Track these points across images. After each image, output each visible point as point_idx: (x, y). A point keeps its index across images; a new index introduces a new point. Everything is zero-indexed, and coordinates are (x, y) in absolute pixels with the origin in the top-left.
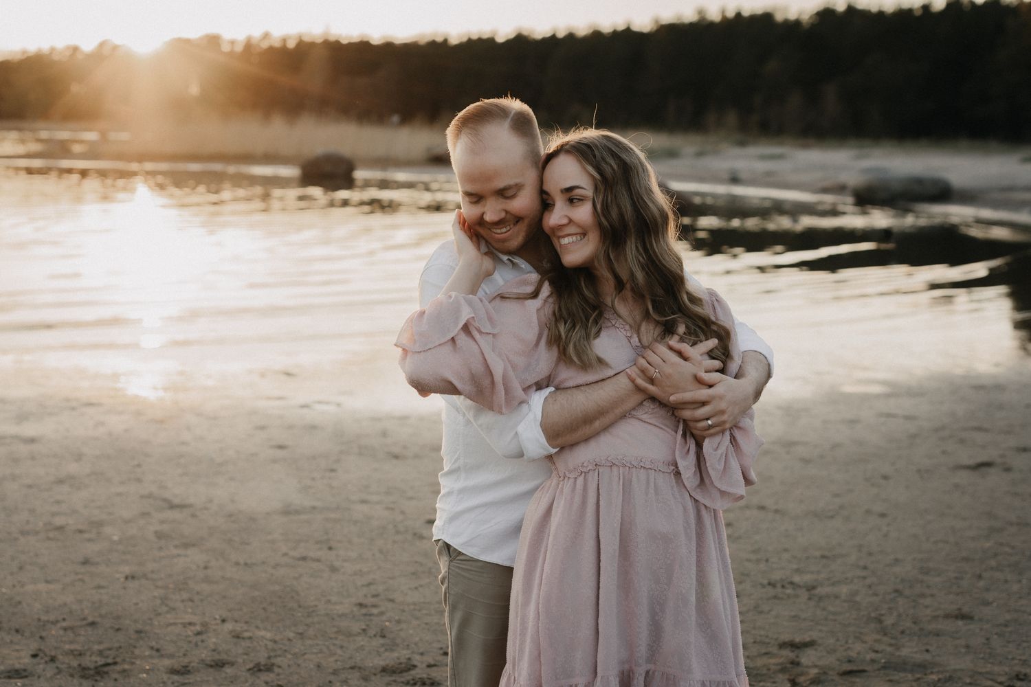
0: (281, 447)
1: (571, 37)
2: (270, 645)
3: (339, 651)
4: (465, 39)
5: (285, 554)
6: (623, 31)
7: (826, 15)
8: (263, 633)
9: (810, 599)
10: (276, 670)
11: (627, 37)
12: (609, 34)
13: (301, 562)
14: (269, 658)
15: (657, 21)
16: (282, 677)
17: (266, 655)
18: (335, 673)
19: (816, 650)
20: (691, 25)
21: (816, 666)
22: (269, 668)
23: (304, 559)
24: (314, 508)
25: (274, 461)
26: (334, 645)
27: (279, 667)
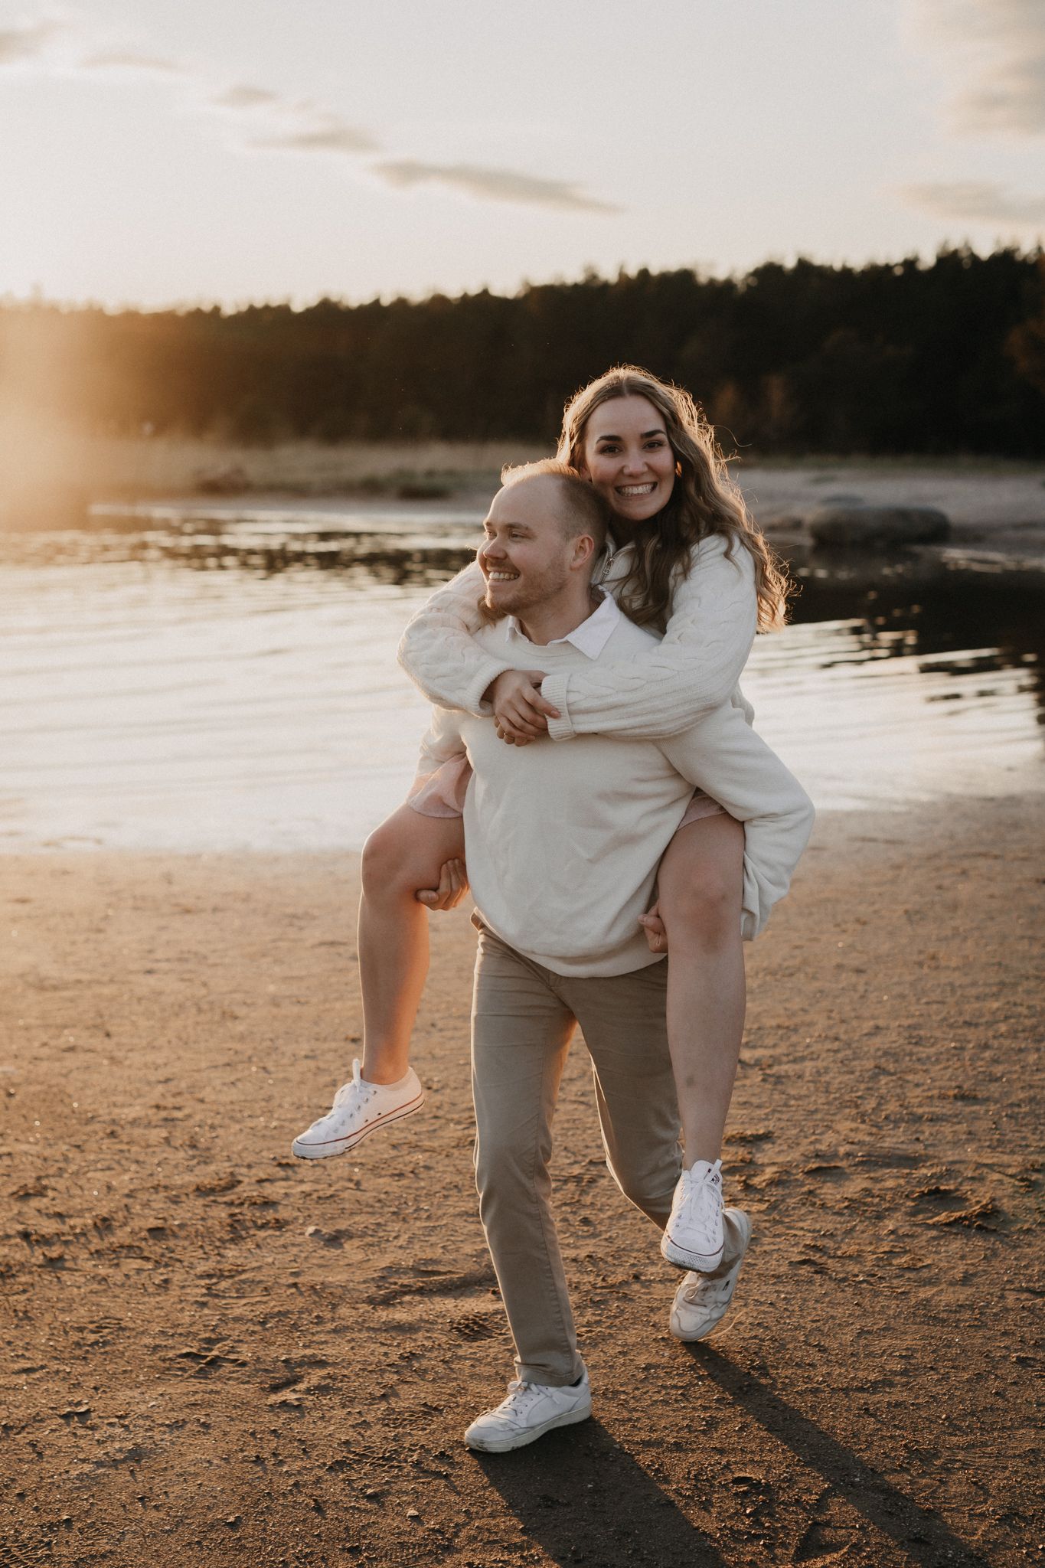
0: (23, 901)
1: (401, 304)
2: (39, 1162)
3: (134, 1167)
4: (244, 308)
5: (45, 1044)
6: (478, 296)
7: (769, 273)
8: (25, 1147)
9: (764, 1080)
10: (50, 1193)
11: (482, 305)
12: (456, 299)
13: (67, 1055)
14: (39, 1178)
15: (527, 284)
16: (58, 1201)
17: (34, 1175)
18: (130, 1195)
19: (773, 1143)
20: (576, 287)
21: (774, 1164)
22: (41, 1193)
23: (72, 1049)
24: (79, 981)
25: (14, 920)
26: (127, 1159)
27: (54, 1189)
